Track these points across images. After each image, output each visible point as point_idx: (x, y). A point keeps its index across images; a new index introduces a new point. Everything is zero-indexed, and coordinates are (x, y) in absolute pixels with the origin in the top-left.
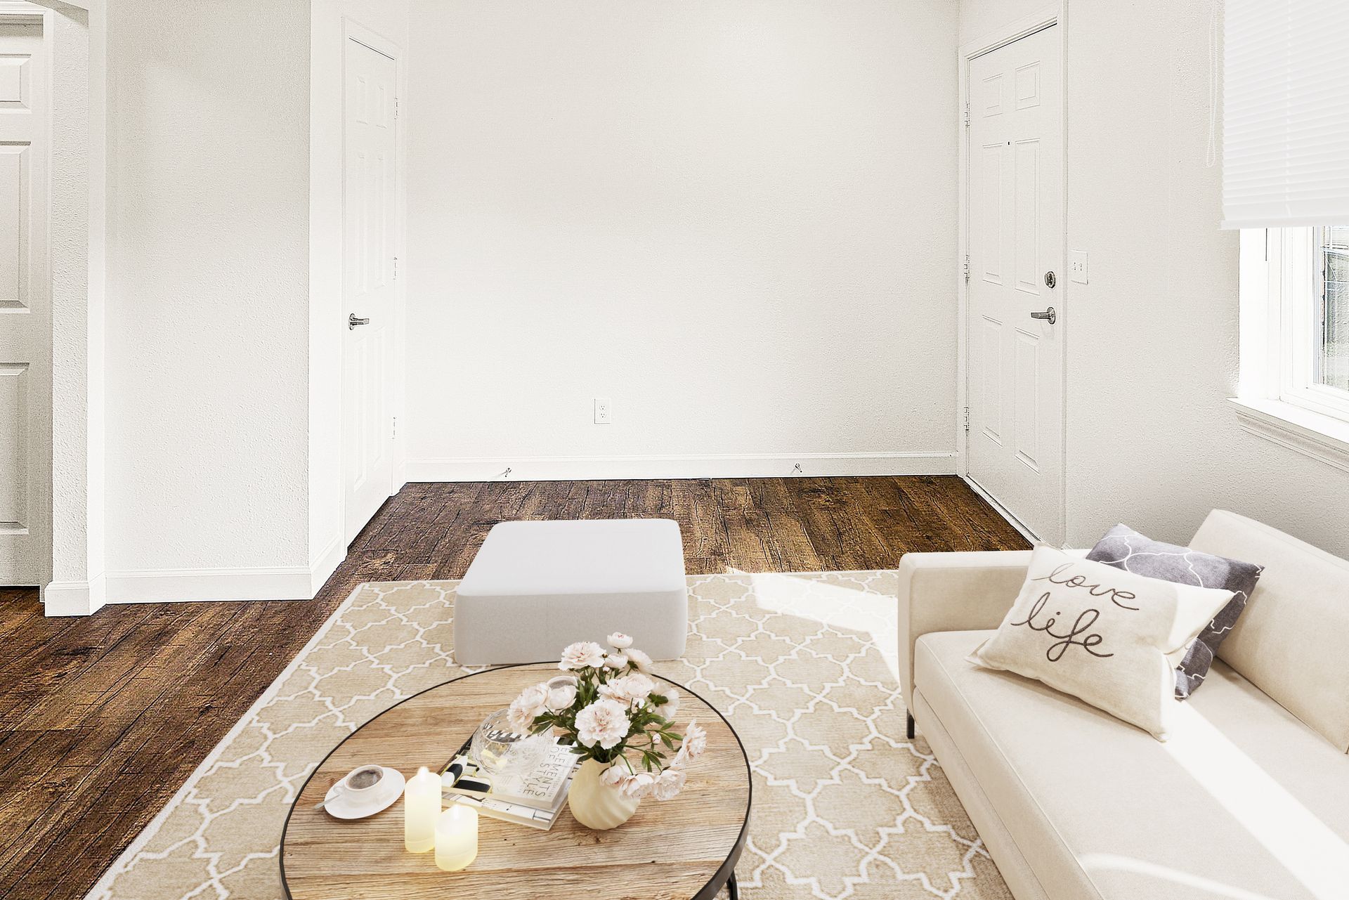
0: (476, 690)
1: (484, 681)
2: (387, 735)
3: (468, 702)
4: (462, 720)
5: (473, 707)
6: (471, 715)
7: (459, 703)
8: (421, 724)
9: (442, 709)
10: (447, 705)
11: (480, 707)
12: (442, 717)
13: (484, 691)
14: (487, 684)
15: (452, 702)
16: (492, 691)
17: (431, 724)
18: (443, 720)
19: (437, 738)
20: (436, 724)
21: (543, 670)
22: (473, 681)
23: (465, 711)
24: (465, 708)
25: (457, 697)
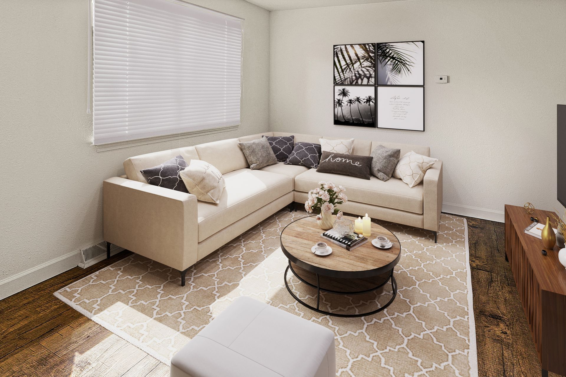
0: (348, 265)
1: (345, 268)
2: (379, 259)
3: (352, 262)
4: (355, 256)
5: (351, 259)
6: (352, 257)
7: (355, 262)
8: (368, 259)
9: (361, 262)
10: (359, 263)
11: (348, 259)
12: (361, 259)
13: (346, 264)
14: (344, 266)
15: (358, 263)
16: (343, 263)
17: (365, 258)
18: (361, 258)
19: (363, 254)
20: (363, 258)
21: (321, 265)
22: (349, 269)
23: (353, 259)
24: (353, 260)
25: (355, 265)
